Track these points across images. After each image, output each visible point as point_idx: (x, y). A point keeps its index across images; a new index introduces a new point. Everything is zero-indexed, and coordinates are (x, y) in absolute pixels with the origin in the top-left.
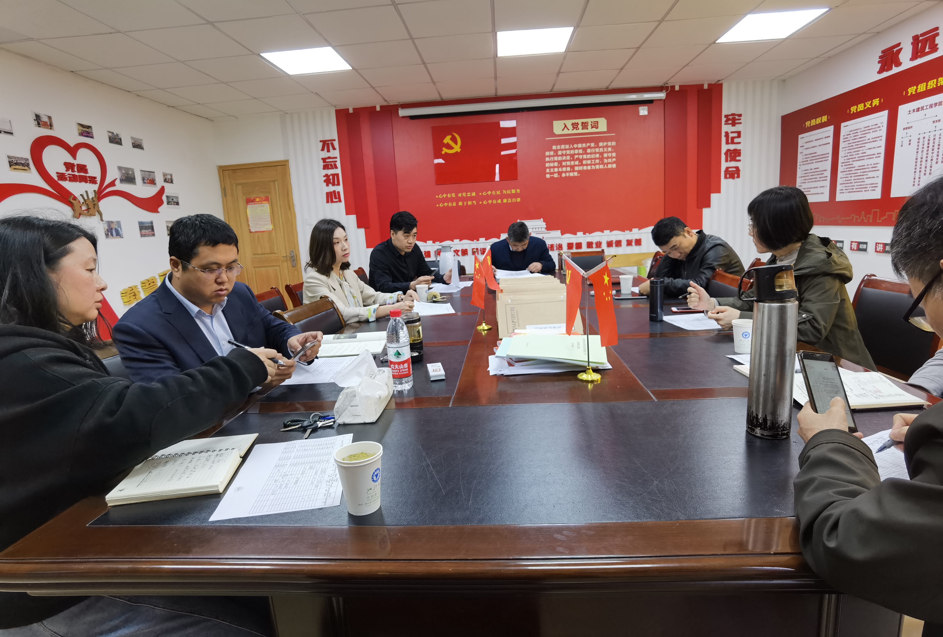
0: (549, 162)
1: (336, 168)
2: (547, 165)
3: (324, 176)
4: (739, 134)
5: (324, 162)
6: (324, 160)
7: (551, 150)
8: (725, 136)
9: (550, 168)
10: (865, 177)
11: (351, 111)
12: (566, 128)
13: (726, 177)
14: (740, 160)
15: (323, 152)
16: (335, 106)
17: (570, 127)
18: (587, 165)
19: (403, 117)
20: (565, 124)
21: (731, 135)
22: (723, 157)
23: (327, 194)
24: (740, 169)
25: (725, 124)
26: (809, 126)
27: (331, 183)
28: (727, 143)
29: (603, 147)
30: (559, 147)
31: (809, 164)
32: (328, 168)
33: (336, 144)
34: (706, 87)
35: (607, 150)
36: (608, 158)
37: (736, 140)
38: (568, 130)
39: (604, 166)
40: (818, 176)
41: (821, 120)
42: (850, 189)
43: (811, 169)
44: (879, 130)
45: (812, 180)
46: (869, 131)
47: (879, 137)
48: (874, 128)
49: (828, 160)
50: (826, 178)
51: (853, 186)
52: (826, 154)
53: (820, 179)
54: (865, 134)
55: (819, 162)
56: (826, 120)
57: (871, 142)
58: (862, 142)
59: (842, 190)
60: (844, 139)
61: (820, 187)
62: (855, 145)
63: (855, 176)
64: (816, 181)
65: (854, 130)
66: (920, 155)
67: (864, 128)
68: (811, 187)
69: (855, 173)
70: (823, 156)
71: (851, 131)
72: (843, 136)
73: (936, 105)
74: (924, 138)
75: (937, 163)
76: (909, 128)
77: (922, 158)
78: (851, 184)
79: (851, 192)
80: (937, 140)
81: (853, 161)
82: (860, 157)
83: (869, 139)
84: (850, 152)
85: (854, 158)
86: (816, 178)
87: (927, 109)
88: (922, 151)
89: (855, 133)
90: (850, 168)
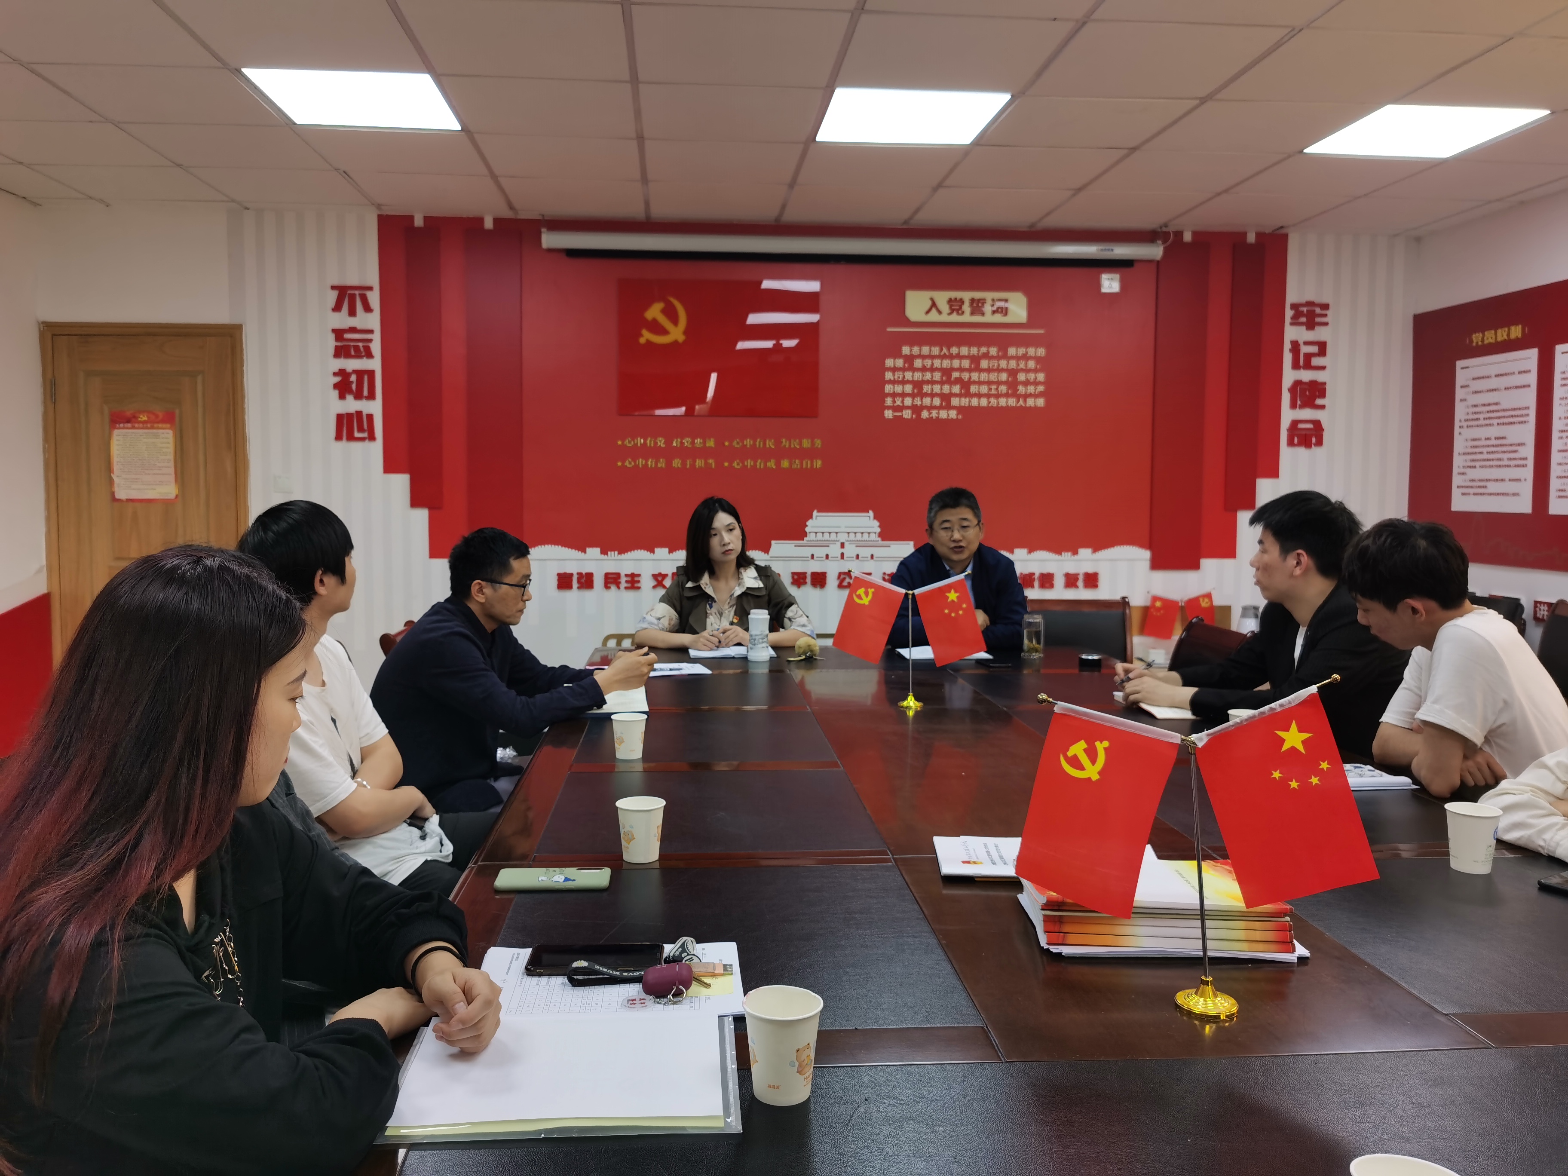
0: (893, 382)
1: (369, 355)
2: (888, 388)
3: (335, 374)
4: (1322, 348)
5: (337, 340)
6: (339, 334)
7: (897, 354)
8: (1291, 350)
9: (894, 395)
11: (419, 222)
12: (934, 310)
13: (1291, 443)
14: (1323, 407)
15: (337, 314)
16: (379, 206)
17: (944, 307)
18: (979, 396)
19: (550, 250)
20: (932, 299)
21: (1305, 349)
22: (1286, 398)
23: (340, 417)
24: (1324, 425)
25: (1292, 324)
26: (1480, 343)
27: (350, 391)
28: (1296, 366)
29: (1017, 358)
30: (916, 350)
31: (1482, 426)
32: (348, 356)
33: (374, 298)
34: (1251, 238)
35: (1026, 365)
36: (1026, 383)
37: (1316, 361)
38: (940, 312)
39: (1018, 401)
40: (1506, 456)
41: (1508, 334)
43: (1488, 439)
45: (1491, 463)
49: (1528, 421)
50: (1525, 462)
52: (1523, 409)
53: (1509, 463)
55: (1506, 423)
56: (1520, 336)
59: (1562, 490)
60: (1564, 379)
61: (1509, 480)
64: (1500, 466)
68: (1488, 478)
70: (1516, 413)
72: (1561, 373)
86: (1500, 460)
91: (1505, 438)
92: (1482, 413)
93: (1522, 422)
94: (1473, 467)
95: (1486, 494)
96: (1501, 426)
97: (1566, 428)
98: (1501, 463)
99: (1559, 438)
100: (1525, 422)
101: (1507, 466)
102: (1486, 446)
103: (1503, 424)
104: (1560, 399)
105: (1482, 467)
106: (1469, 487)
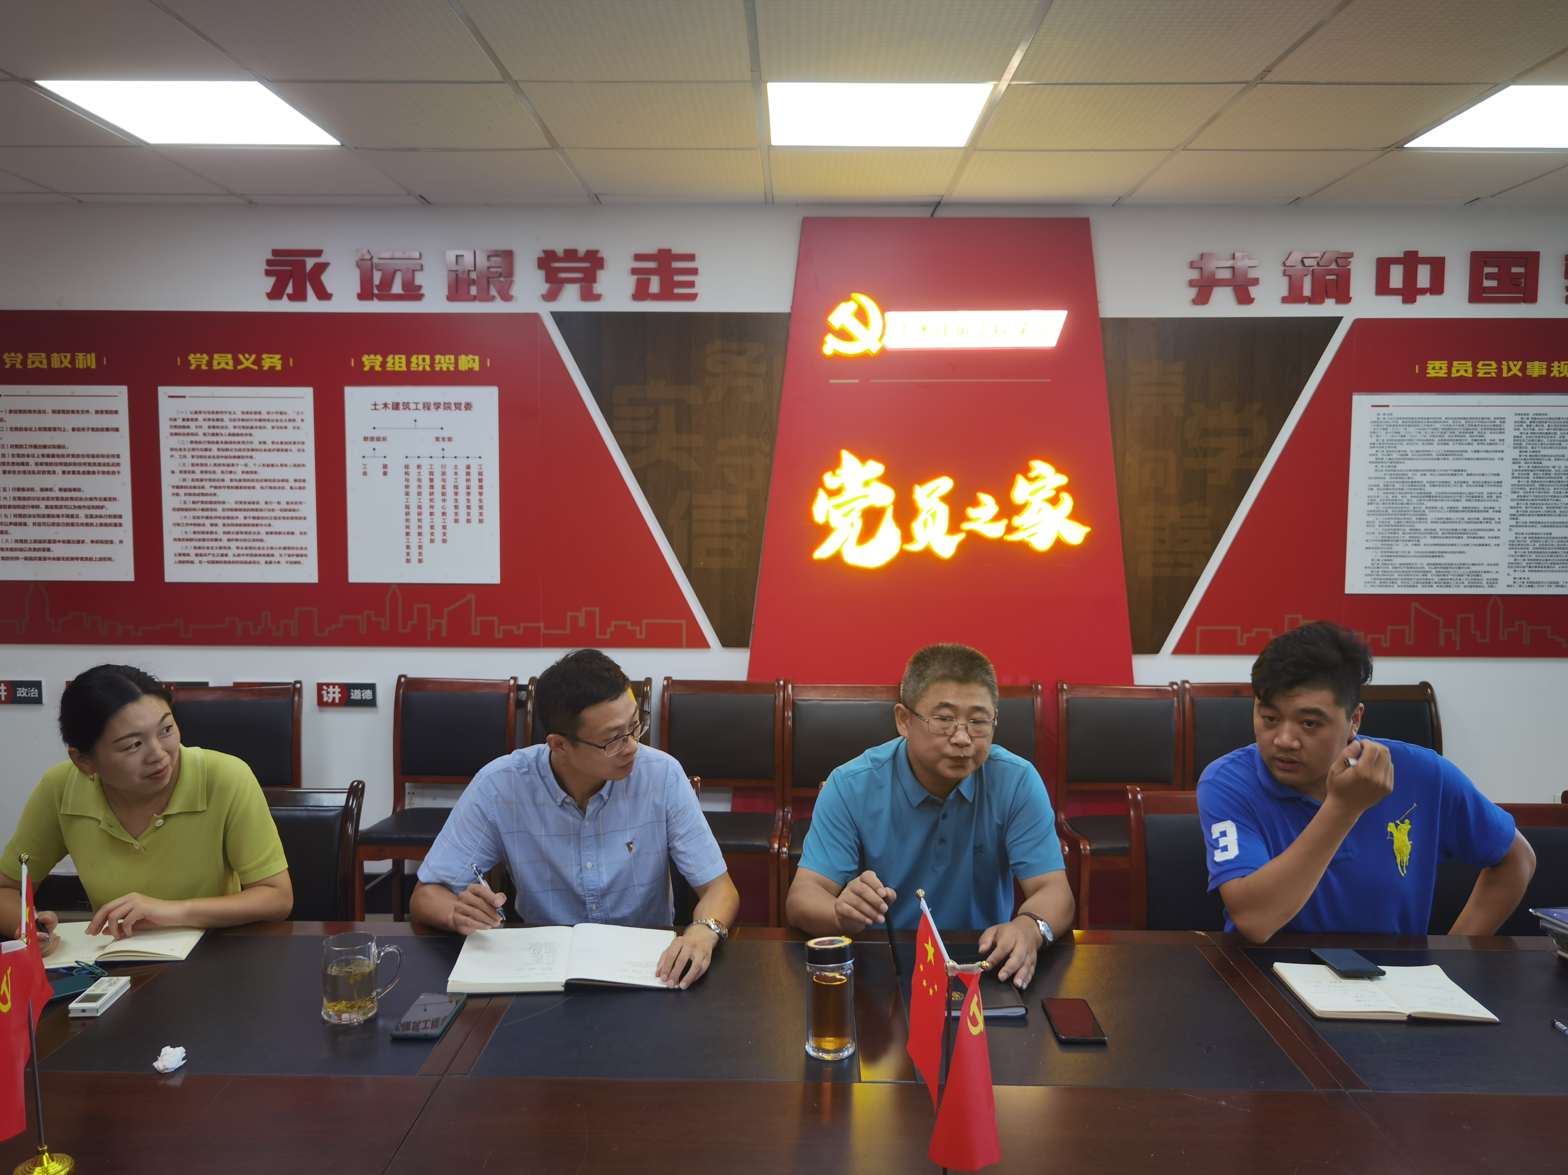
10: (263, 530)
26: (18, 367)
40: (82, 513)
41: (73, 361)
42: (214, 555)
43: (47, 490)
44: (294, 428)
45: (56, 520)
46: (262, 424)
47: (295, 443)
48: (277, 421)
49: (119, 472)
50: (118, 521)
51: (225, 548)
52: (108, 456)
53: (89, 521)
54: (247, 427)
55: (79, 472)
56: (94, 366)
57: (270, 450)
58: (242, 446)
59: (184, 555)
60: (175, 427)
61: (92, 542)
62: (219, 450)
63: (229, 525)
64: (73, 524)
65: (209, 413)
66: (413, 501)
67: (243, 413)
68: (52, 538)
69: (228, 518)
70: (96, 460)
71: (196, 412)
72: (171, 419)
73: (437, 406)
74: (419, 467)
75: (456, 521)
76: (378, 439)
77: (420, 507)
78: (218, 544)
79: (221, 562)
80: (450, 477)
81: (216, 487)
82: (240, 480)
83: (265, 443)
84: (202, 465)
85: (218, 480)
86: (72, 516)
87: (417, 409)
88: (419, 494)
89: (213, 420)
90: (206, 502)
91: (79, 490)
92: (33, 456)
93: (108, 473)
94: (20, 524)
95: (49, 559)
96: (71, 475)
97: (184, 484)
98: (74, 520)
99: (173, 494)
100: (113, 473)
101: (87, 524)
102: (43, 499)
103: (74, 473)
104: (172, 449)
105: (39, 524)
106: (16, 550)
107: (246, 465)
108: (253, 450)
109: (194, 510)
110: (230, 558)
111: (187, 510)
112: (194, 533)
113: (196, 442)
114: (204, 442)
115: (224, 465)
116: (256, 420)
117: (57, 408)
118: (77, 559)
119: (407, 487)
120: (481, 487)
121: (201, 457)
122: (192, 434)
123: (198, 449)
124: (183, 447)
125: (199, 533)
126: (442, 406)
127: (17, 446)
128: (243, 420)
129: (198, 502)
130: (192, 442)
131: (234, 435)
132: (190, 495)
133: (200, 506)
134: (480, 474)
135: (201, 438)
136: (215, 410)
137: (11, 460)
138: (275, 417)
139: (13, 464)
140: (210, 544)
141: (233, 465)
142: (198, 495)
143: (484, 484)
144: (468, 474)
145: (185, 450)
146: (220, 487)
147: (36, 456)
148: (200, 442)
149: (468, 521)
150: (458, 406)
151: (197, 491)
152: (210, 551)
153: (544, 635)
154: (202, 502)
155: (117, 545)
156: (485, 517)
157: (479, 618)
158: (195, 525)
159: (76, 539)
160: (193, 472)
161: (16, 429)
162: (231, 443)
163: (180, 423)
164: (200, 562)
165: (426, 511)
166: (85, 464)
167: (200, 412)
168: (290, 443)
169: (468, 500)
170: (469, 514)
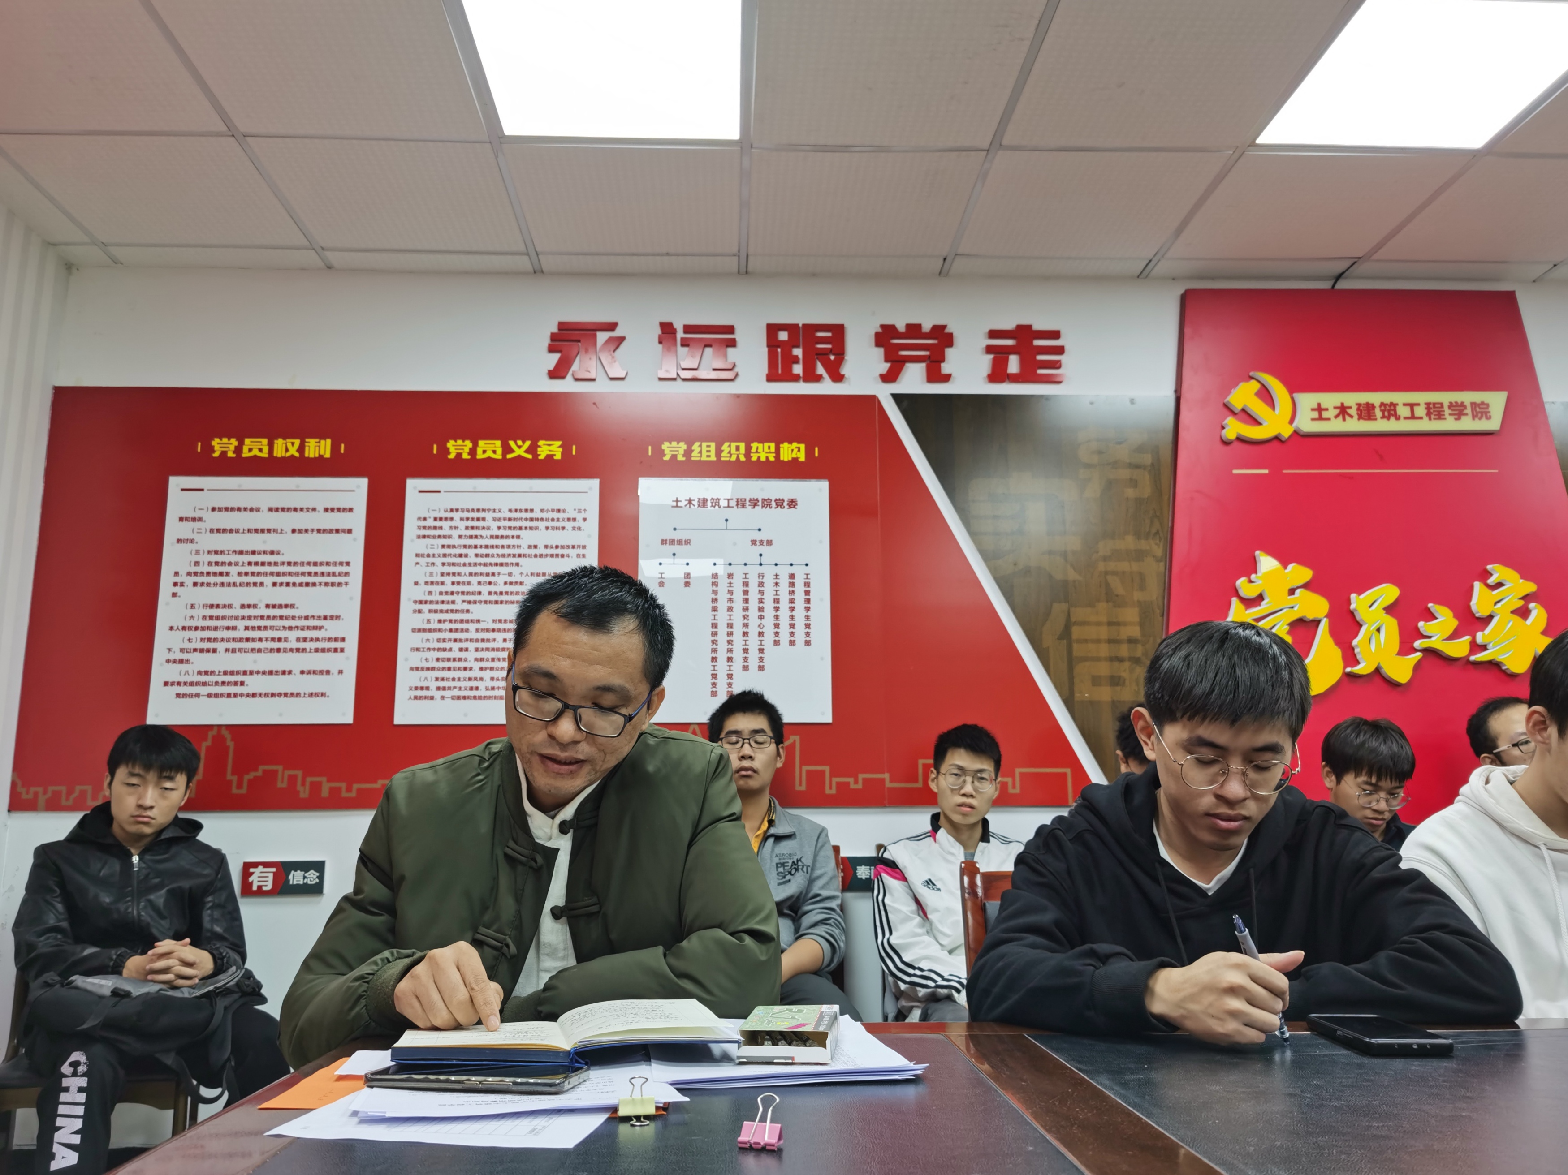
26: (231, 454)
31: (232, 585)
40: (292, 635)
41: (301, 449)
42: (460, 688)
43: (249, 606)
44: (574, 528)
45: (257, 645)
46: (534, 524)
47: (573, 547)
48: (553, 520)
49: (346, 584)
50: (339, 645)
51: (476, 679)
52: (335, 564)
53: (301, 645)
54: (515, 528)
55: (294, 584)
56: (328, 455)
57: (541, 556)
58: (506, 551)
59: (422, 688)
60: (424, 528)
61: (302, 672)
62: (477, 555)
63: (482, 650)
64: (279, 650)
65: (468, 511)
66: (722, 618)
67: (510, 510)
68: (248, 669)
69: (483, 640)
70: (319, 569)
71: (452, 510)
72: (419, 519)
73: (754, 503)
74: (730, 576)
75: (777, 643)
76: (680, 542)
77: (730, 626)
78: (468, 674)
79: (469, 698)
80: (769, 589)
81: (469, 602)
82: (501, 593)
83: (535, 547)
84: (454, 574)
85: (473, 593)
86: (279, 640)
87: (728, 506)
88: (730, 609)
89: (473, 519)
90: (456, 621)
91: (292, 606)
92: (236, 564)
93: (333, 584)
94: (208, 651)
95: (242, 695)
96: (284, 588)
97: (429, 598)
98: (281, 645)
99: (414, 611)
100: (340, 584)
101: (298, 650)
102: (243, 618)
103: (288, 584)
104: (417, 555)
105: (234, 651)
106: (197, 684)
107: (510, 574)
108: (520, 556)
109: (440, 630)
110: (482, 692)
111: (430, 630)
112: (438, 660)
113: (449, 547)
114: (460, 546)
115: (481, 574)
116: (526, 519)
117: (274, 506)
118: (280, 695)
119: (715, 600)
120: (808, 601)
121: (453, 564)
122: (445, 537)
123: (450, 555)
124: (431, 552)
125: (443, 660)
126: (760, 503)
127: (216, 552)
128: (510, 519)
129: (445, 621)
130: (443, 546)
131: (497, 537)
132: (436, 611)
133: (447, 626)
134: (807, 585)
135: (456, 541)
136: (476, 507)
137: (206, 569)
138: (550, 515)
139: (208, 574)
140: (457, 674)
141: (493, 574)
142: (447, 611)
143: (812, 597)
144: (792, 584)
145: (434, 555)
146: (475, 602)
147: (241, 564)
148: (454, 547)
149: (792, 643)
150: (780, 503)
151: (445, 607)
152: (457, 684)
153: (889, 789)
154: (451, 621)
155: (334, 677)
156: (813, 638)
157: (805, 768)
158: (439, 650)
159: (280, 669)
160: (442, 583)
161: (218, 531)
162: (492, 547)
163: (430, 523)
164: (443, 698)
165: (738, 630)
166: (303, 574)
167: (457, 510)
168: (568, 547)
169: (792, 617)
170: (792, 634)
